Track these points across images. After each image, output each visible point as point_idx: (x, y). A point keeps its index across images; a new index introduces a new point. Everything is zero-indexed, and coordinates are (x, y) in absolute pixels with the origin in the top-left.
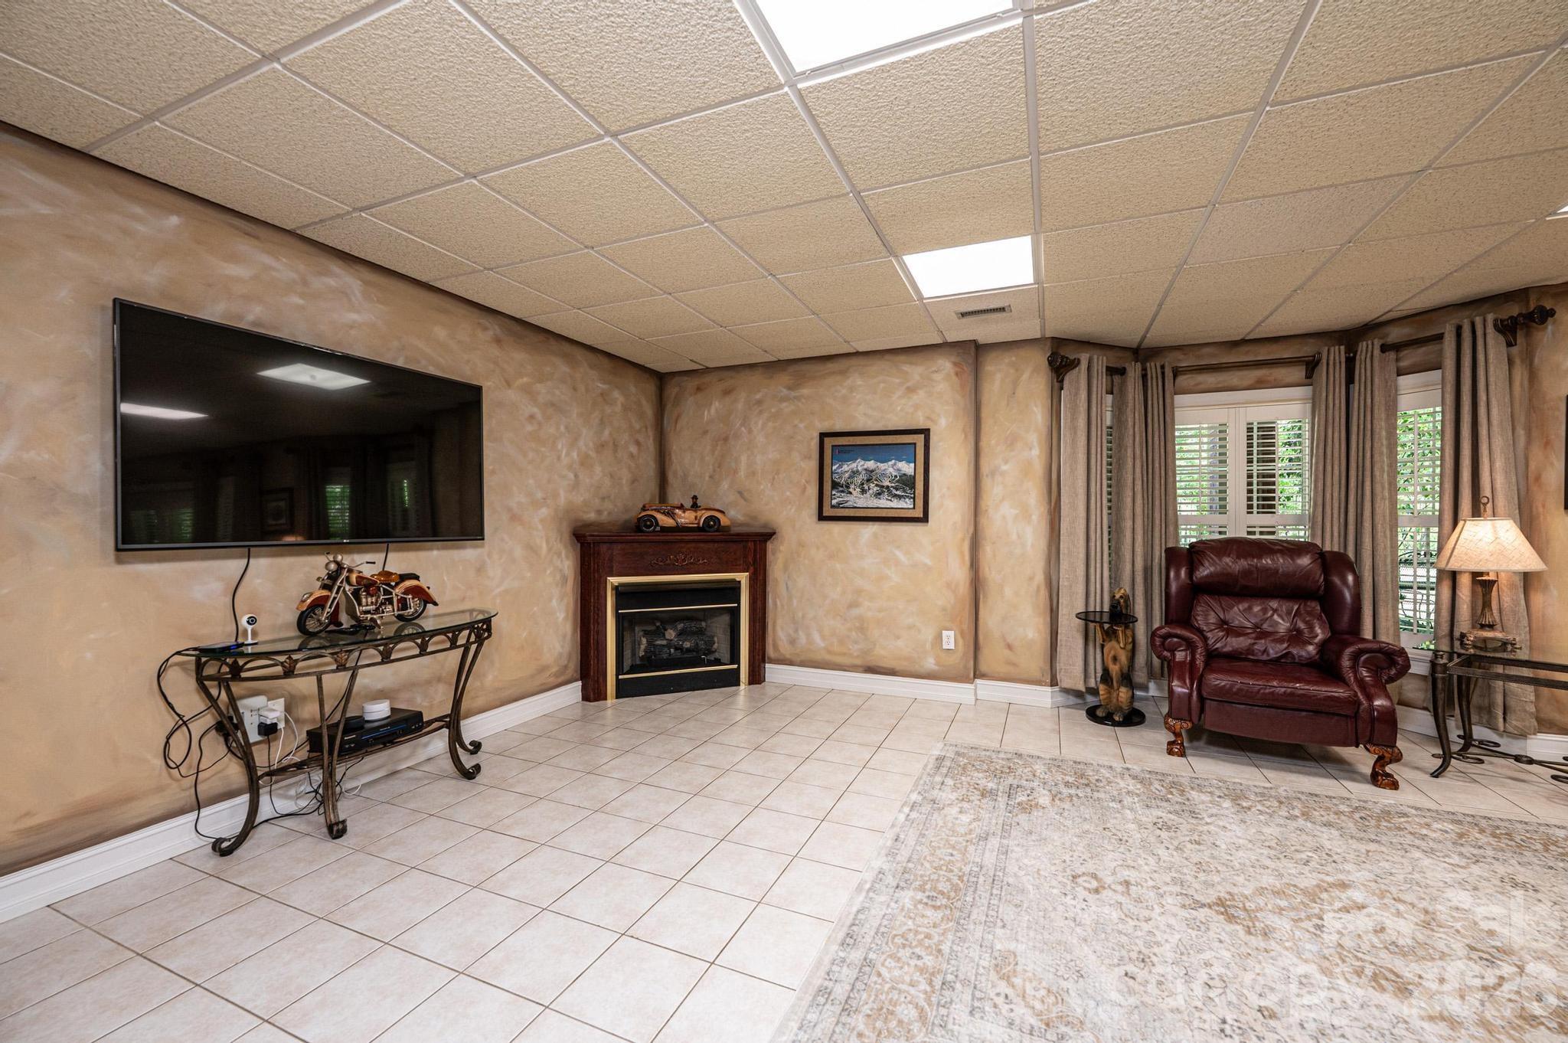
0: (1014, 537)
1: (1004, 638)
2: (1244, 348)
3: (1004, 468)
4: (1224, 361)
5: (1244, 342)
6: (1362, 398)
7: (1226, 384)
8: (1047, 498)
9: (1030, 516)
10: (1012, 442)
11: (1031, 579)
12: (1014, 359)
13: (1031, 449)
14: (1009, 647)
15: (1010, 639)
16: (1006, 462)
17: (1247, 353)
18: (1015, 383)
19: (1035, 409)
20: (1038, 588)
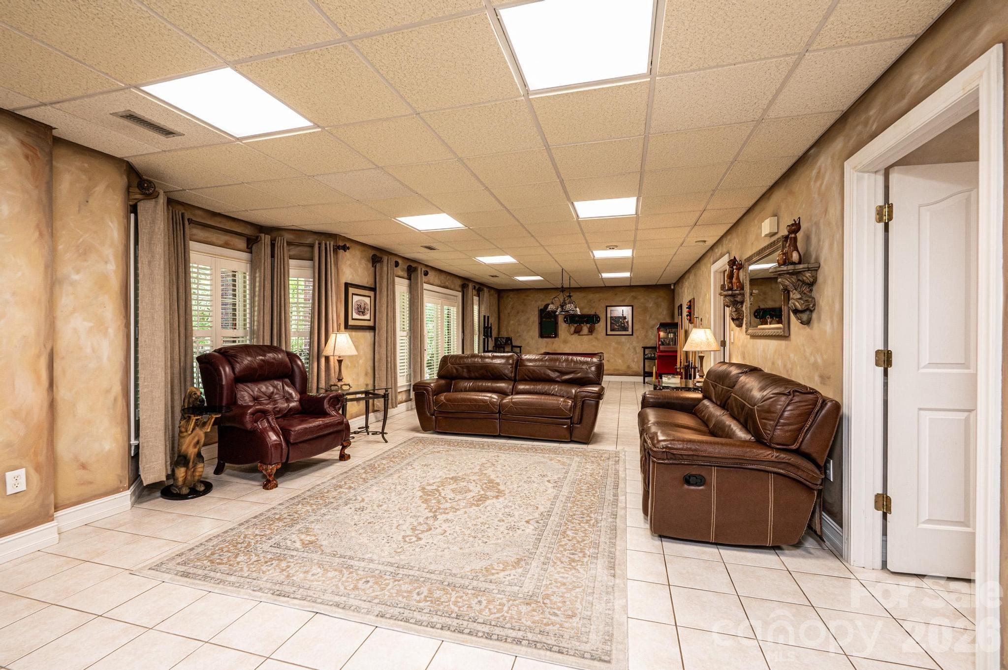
0: (89, 351)
1: (76, 459)
2: (219, 219)
3: (75, 277)
4: (208, 223)
5: (219, 215)
6: (279, 267)
7: (209, 240)
8: (124, 313)
9: (107, 328)
10: (85, 252)
11: (108, 391)
12: (86, 165)
13: (106, 263)
14: (84, 466)
15: (83, 459)
16: (78, 272)
17: (220, 222)
18: (88, 191)
19: (110, 224)
20: (115, 399)
